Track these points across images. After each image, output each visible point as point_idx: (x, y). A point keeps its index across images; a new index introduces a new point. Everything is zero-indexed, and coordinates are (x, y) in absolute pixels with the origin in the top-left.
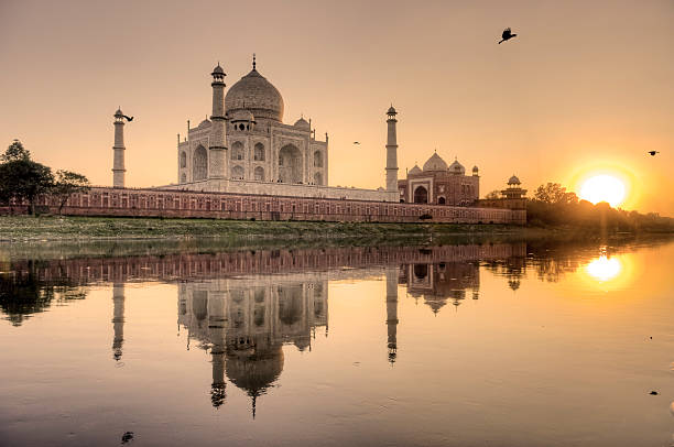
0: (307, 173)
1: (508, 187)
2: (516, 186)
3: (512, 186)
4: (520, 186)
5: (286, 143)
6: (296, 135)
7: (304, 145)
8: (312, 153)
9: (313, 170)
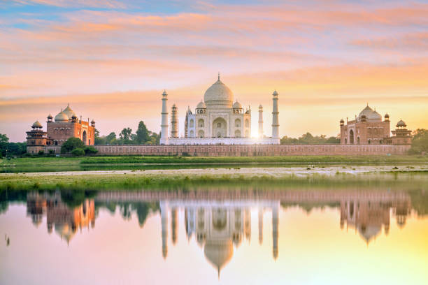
0: (230, 130)
1: (397, 128)
2: (403, 128)
3: (400, 128)
4: (406, 128)
5: (217, 117)
6: (223, 112)
7: (228, 117)
8: (234, 121)
9: (234, 129)
